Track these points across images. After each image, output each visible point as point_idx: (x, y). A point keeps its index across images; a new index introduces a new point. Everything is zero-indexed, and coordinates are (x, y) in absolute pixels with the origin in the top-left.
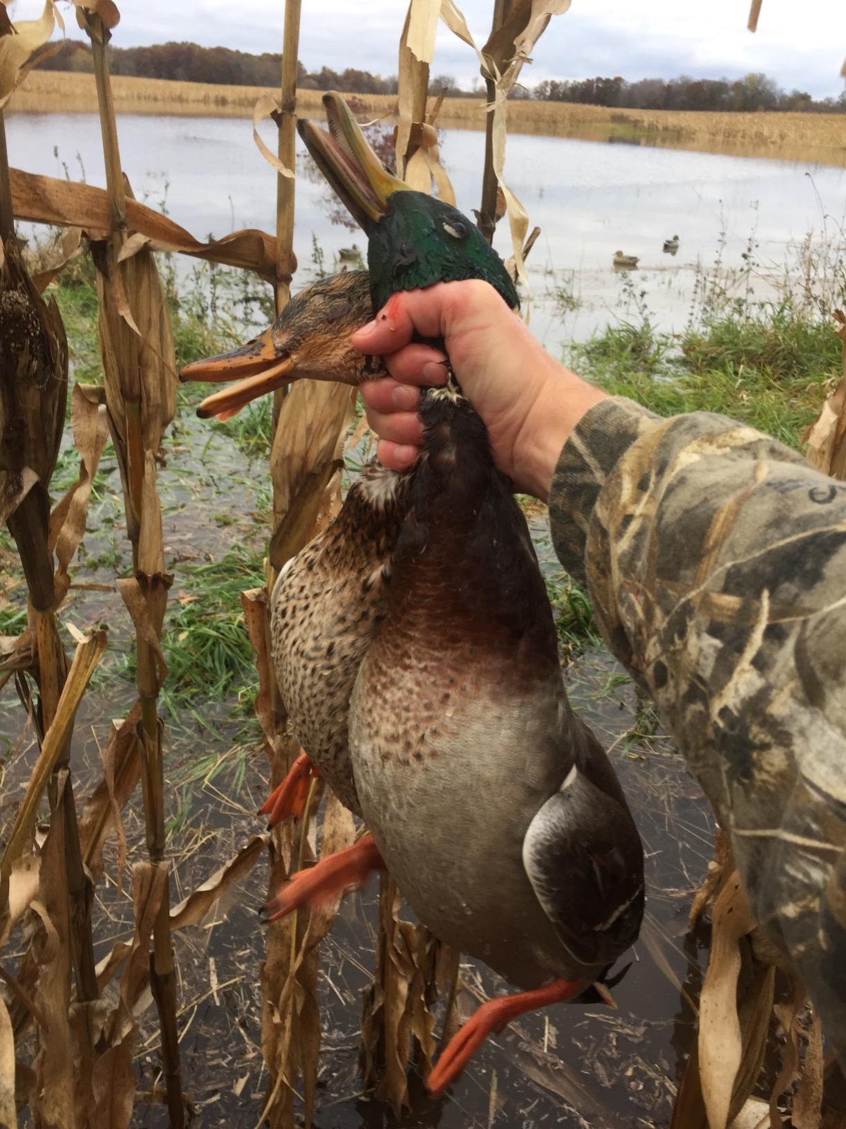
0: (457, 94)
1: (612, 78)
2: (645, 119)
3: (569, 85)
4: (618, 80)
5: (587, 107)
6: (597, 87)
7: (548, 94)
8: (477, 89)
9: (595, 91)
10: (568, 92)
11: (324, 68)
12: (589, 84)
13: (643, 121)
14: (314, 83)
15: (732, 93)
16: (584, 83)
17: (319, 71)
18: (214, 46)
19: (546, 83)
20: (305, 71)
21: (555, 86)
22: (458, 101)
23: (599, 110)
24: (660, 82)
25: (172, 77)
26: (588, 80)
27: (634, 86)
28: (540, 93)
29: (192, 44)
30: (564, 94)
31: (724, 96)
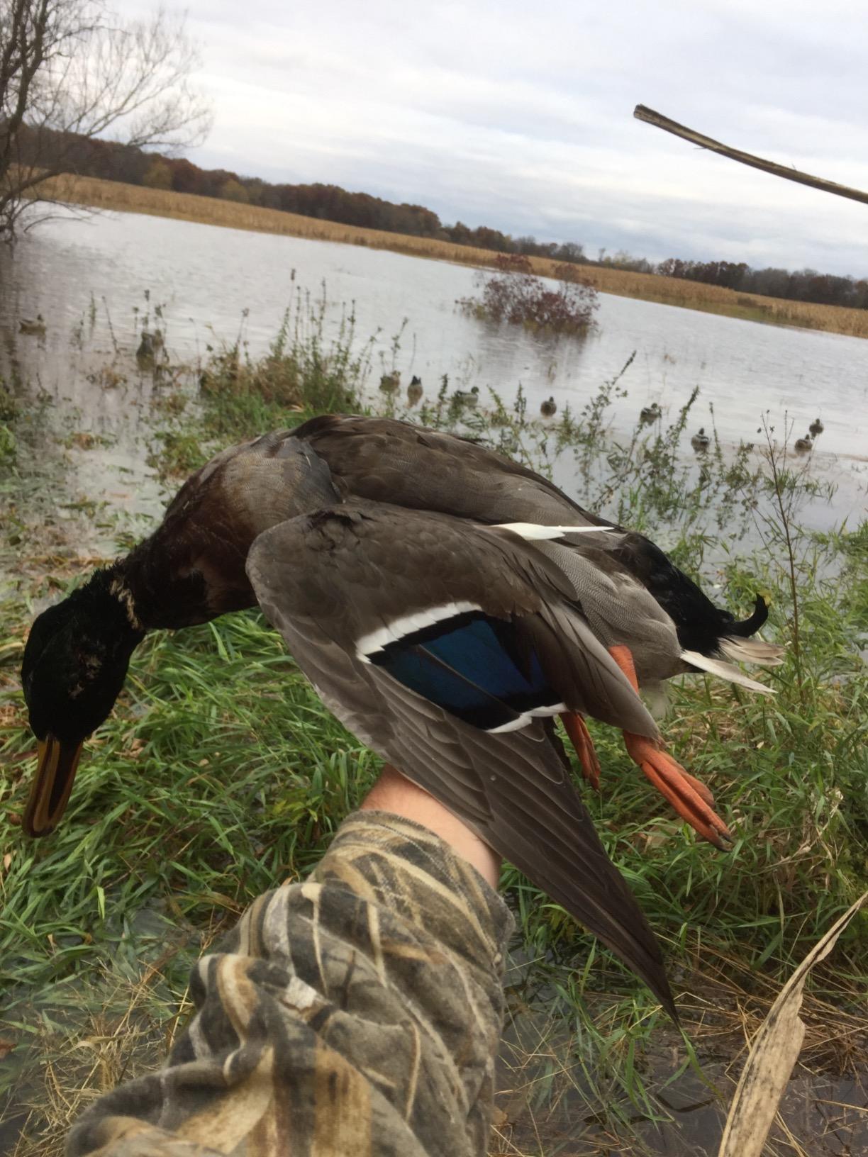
0: (583, 261)
1: (737, 263)
2: (774, 305)
3: (694, 266)
4: (743, 266)
5: (714, 288)
6: (721, 270)
7: (672, 271)
8: (603, 259)
9: (718, 274)
10: (692, 271)
11: (458, 224)
12: (713, 266)
13: (771, 307)
14: (447, 235)
15: (855, 291)
16: (708, 265)
17: (453, 224)
18: (357, 190)
19: (671, 261)
20: (440, 224)
21: (679, 264)
22: (588, 268)
23: (726, 291)
24: (784, 273)
25: (313, 214)
26: (713, 263)
27: (758, 274)
28: (664, 269)
29: (337, 188)
30: (688, 273)
31: (847, 293)
